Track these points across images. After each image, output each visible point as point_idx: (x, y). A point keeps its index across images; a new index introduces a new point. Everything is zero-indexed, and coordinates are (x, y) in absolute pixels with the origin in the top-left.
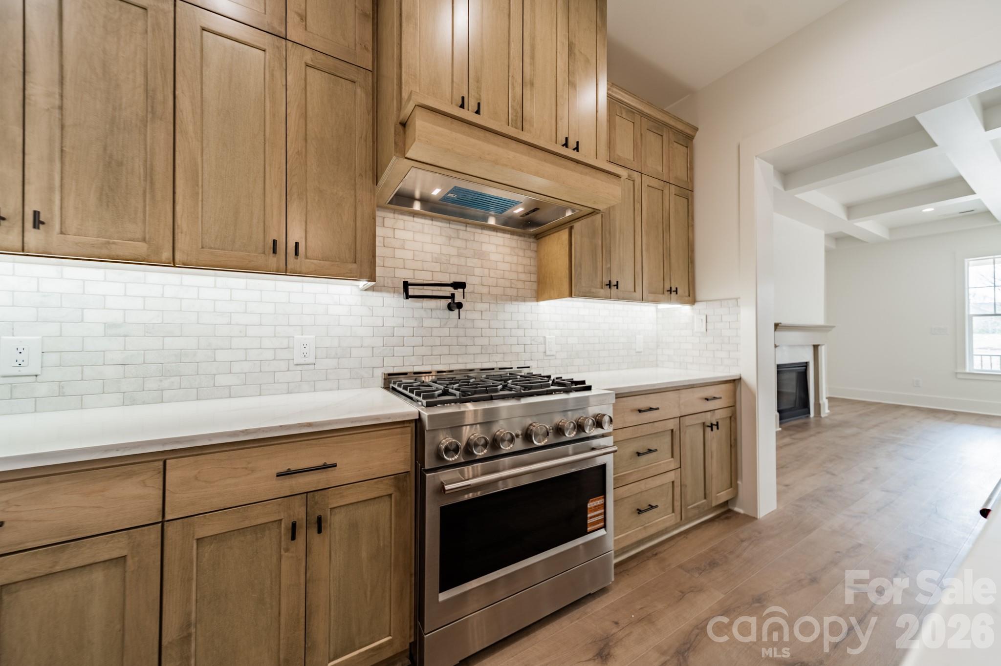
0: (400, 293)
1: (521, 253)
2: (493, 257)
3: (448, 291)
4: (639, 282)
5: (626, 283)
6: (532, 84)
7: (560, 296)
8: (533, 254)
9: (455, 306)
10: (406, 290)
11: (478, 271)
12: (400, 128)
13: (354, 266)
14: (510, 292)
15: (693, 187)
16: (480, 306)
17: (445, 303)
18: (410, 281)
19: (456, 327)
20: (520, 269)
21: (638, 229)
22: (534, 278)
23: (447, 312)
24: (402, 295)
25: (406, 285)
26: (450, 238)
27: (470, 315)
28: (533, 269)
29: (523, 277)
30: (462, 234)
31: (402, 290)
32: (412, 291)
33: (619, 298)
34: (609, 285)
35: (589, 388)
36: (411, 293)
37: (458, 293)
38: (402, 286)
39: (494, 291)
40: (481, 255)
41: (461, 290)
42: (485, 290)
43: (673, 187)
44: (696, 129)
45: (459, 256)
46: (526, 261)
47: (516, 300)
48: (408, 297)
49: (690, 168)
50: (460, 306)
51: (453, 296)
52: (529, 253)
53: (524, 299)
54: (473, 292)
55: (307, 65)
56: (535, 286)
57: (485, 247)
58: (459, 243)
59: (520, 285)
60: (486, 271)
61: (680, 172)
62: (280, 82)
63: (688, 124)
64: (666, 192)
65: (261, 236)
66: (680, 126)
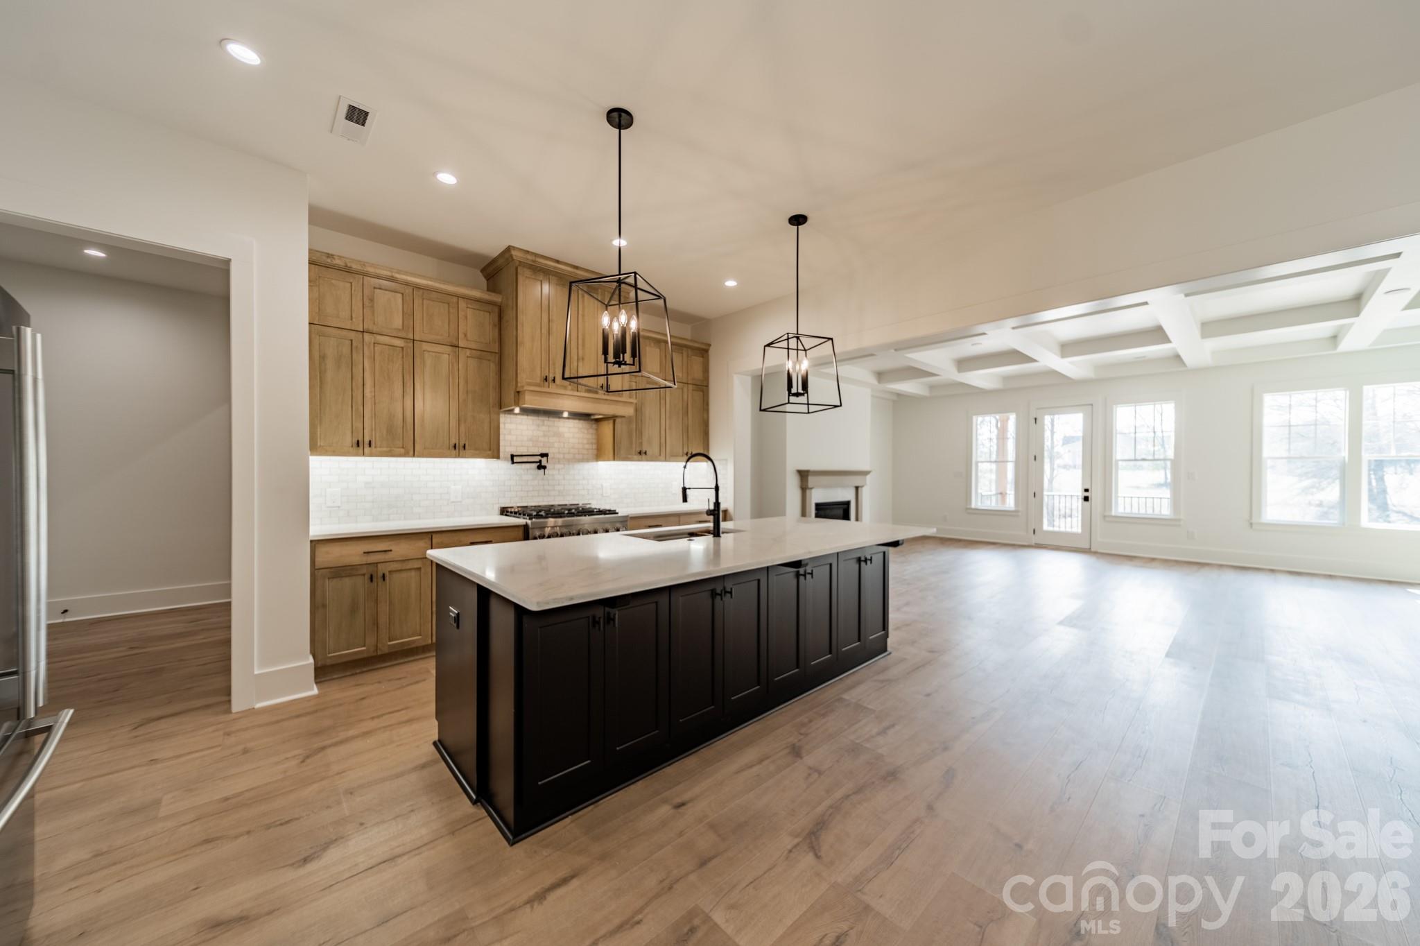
0: (508, 461)
1: (586, 431)
2: (566, 435)
3: (538, 459)
4: (663, 449)
5: (653, 449)
6: (583, 359)
7: (609, 460)
8: (594, 432)
9: (541, 467)
10: (512, 459)
11: (556, 445)
12: (517, 394)
13: (489, 452)
14: (577, 456)
15: (708, 383)
16: (558, 466)
17: (535, 465)
18: (515, 454)
19: (543, 479)
20: (585, 441)
21: (663, 416)
22: (594, 446)
23: (537, 470)
24: (510, 462)
25: (512, 456)
26: (538, 426)
27: (551, 472)
28: (594, 441)
29: (587, 446)
30: (546, 422)
31: (510, 459)
32: (516, 459)
33: (647, 460)
34: (640, 453)
35: (617, 513)
36: (515, 461)
37: (544, 460)
38: (510, 456)
39: (567, 456)
40: (558, 435)
41: (545, 458)
42: (561, 456)
43: (690, 387)
44: (710, 345)
45: (544, 436)
46: (589, 436)
47: (582, 462)
48: (513, 463)
49: (706, 370)
50: (545, 467)
51: (540, 461)
52: (591, 431)
53: (588, 460)
54: (553, 458)
55: (468, 357)
56: (595, 452)
57: (561, 430)
58: (544, 428)
59: (585, 452)
60: (562, 445)
61: (697, 373)
62: (456, 368)
63: (702, 343)
64: (685, 390)
65: (448, 442)
66: (696, 345)
